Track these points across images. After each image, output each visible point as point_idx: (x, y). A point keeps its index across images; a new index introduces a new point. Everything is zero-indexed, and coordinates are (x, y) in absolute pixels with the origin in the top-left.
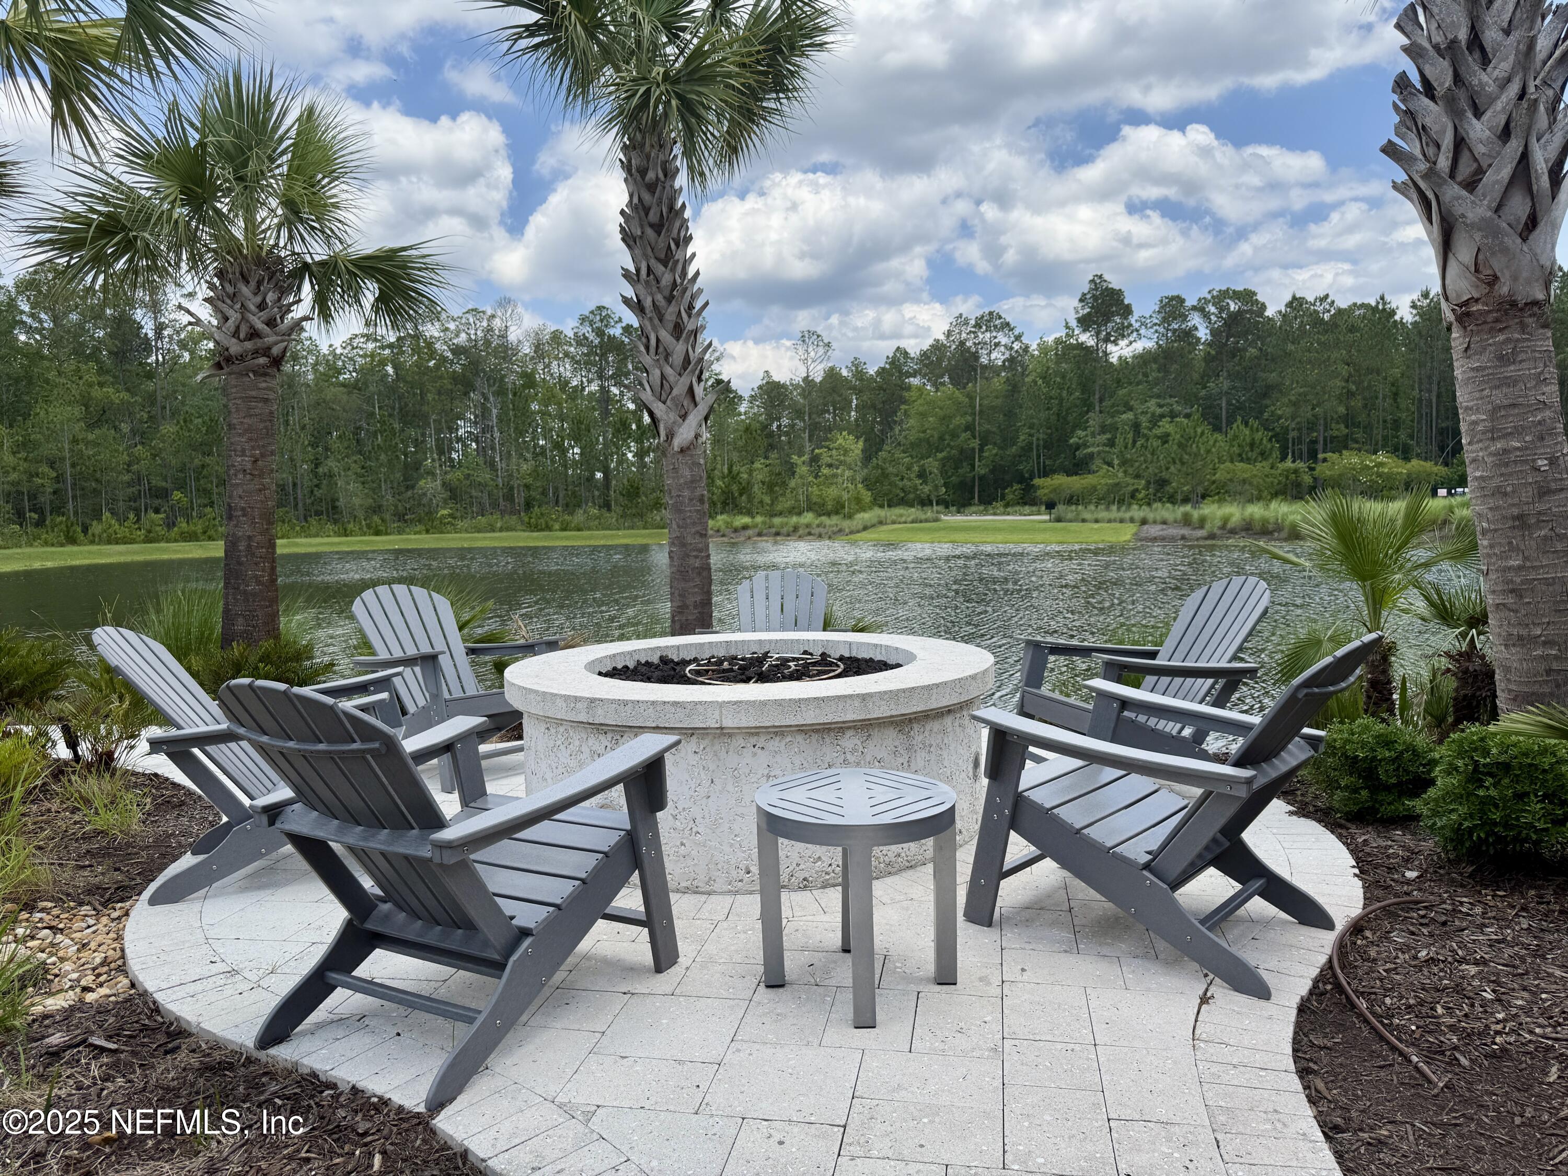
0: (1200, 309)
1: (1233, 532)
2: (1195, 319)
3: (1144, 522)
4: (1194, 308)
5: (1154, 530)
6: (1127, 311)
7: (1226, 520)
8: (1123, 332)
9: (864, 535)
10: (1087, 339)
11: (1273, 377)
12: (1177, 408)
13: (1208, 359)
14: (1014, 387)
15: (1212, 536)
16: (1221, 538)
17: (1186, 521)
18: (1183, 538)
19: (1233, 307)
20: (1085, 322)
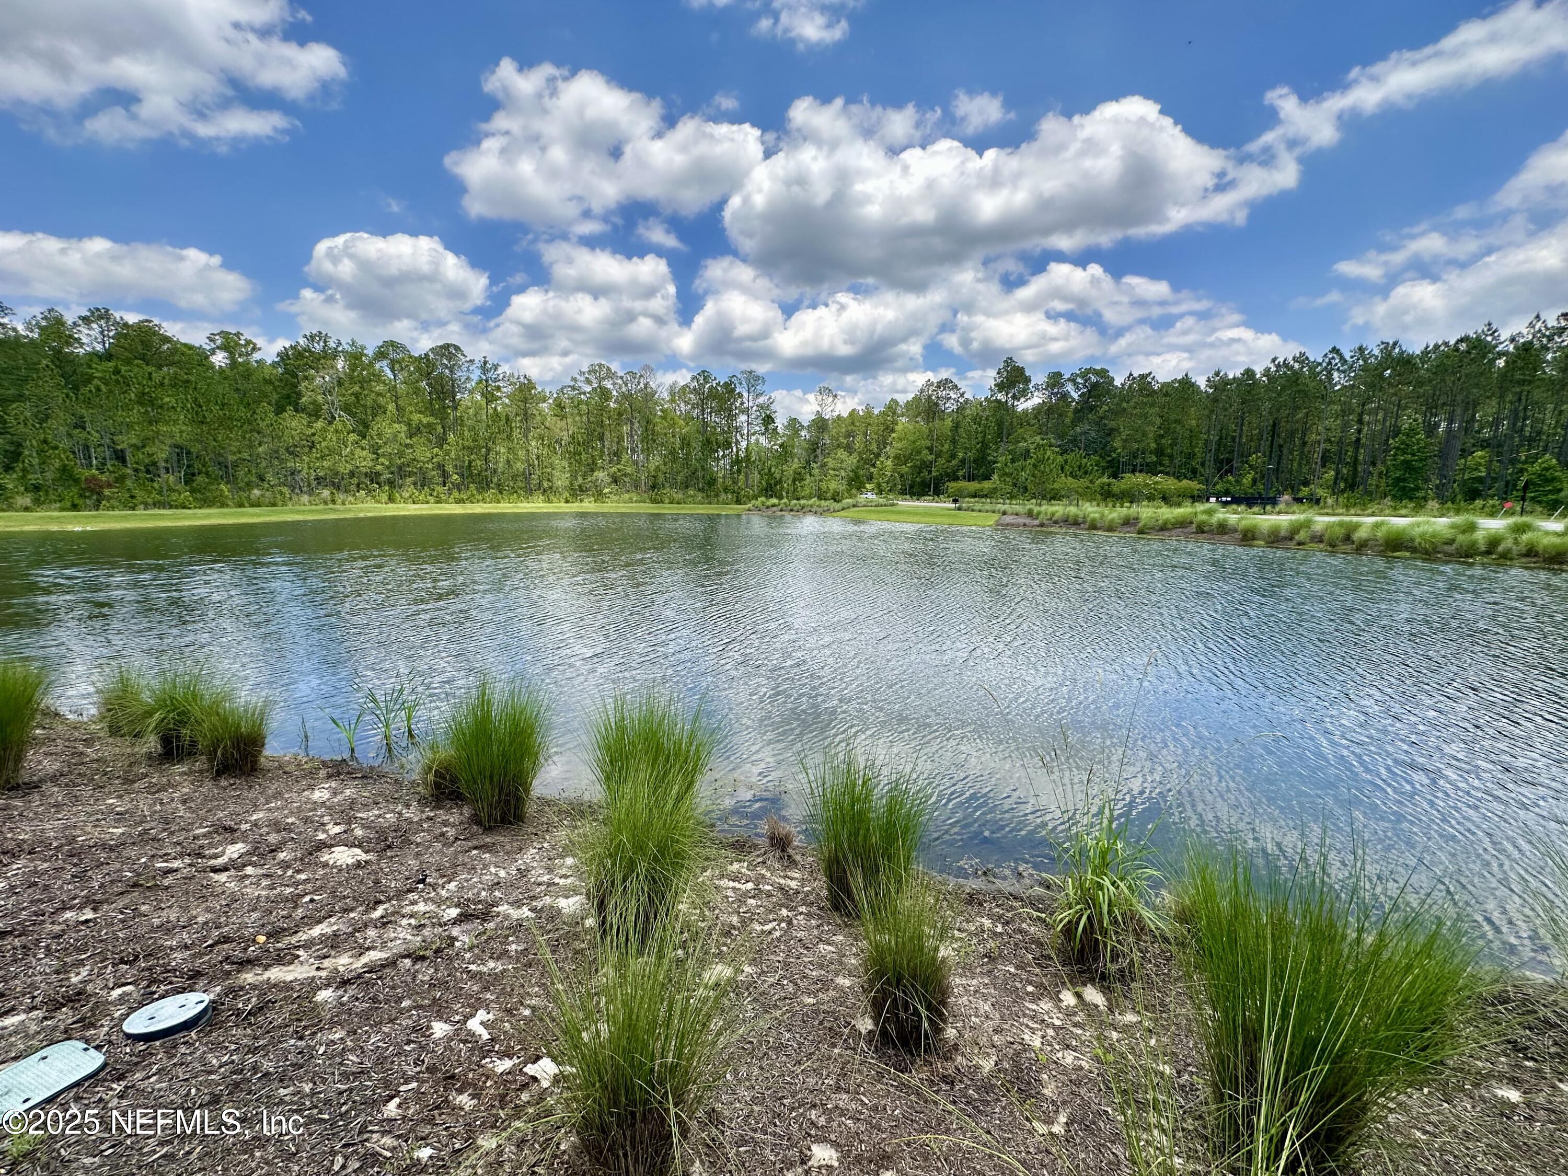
0: (1073, 380)
1: (1056, 522)
2: (1070, 387)
3: (1004, 513)
4: (1069, 380)
5: (1008, 519)
6: (1027, 380)
7: (1053, 514)
8: (1024, 393)
9: (842, 513)
10: (1001, 396)
11: (1112, 424)
12: (1053, 441)
13: (1076, 411)
14: (957, 426)
15: (1042, 525)
16: (1047, 526)
17: (1030, 514)
18: (1025, 525)
19: (1093, 379)
20: (1001, 387)
